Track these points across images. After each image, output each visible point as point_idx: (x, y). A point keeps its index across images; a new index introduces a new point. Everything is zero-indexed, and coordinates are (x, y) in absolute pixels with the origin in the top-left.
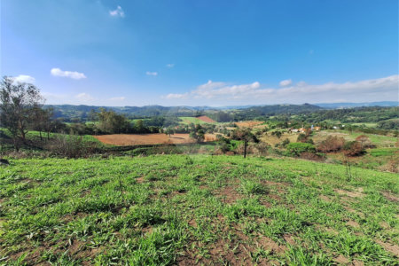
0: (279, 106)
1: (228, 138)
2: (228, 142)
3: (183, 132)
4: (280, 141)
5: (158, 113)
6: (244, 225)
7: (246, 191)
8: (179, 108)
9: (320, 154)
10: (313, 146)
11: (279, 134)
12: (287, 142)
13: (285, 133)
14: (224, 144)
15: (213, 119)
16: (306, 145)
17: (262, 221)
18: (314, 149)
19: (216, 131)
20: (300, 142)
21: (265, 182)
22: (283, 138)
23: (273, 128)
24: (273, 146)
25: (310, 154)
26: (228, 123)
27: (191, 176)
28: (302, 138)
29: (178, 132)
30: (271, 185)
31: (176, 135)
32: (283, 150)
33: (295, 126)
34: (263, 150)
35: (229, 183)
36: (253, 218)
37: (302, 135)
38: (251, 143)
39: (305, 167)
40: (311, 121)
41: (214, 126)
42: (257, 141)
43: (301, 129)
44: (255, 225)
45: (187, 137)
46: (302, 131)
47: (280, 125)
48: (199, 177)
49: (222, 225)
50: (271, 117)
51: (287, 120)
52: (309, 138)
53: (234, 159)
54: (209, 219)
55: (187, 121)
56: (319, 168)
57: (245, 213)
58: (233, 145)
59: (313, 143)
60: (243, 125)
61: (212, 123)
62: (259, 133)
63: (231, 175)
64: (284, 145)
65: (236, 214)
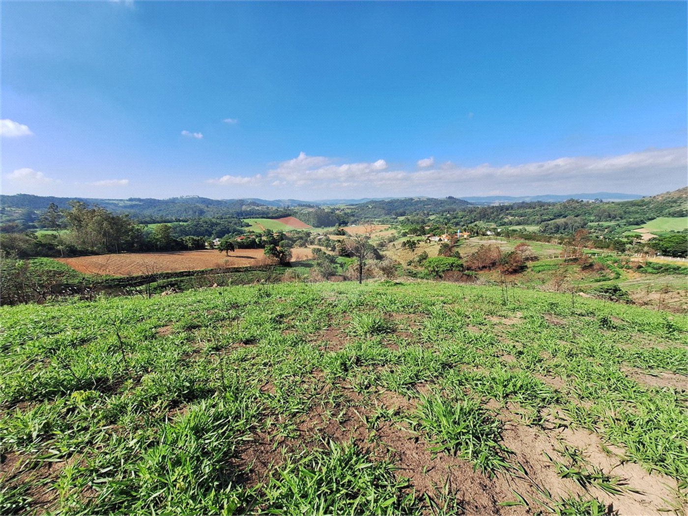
0: (412, 199)
1: (332, 253)
2: (332, 260)
3: (252, 245)
4: (414, 256)
5: (202, 212)
6: (356, 378)
7: (360, 332)
8: (242, 202)
9: (469, 272)
10: (460, 262)
11: (412, 245)
12: (424, 257)
13: (422, 243)
14: (327, 263)
15: (307, 221)
16: (451, 260)
17: (384, 371)
18: (462, 266)
19: (312, 243)
20: (442, 256)
21: (390, 316)
22: (419, 251)
23: (405, 235)
24: (404, 265)
25: (456, 274)
26: (331, 229)
27: (266, 315)
28: (446, 249)
29: (242, 246)
30: (400, 320)
31: (238, 252)
32: (419, 269)
33: (435, 231)
34: (389, 271)
35: (333, 322)
36: (371, 368)
37: (445, 246)
38: (370, 262)
39: (448, 292)
40: (457, 224)
41: (308, 234)
42: (380, 257)
43: (444, 236)
44: (373, 377)
45: (260, 255)
46: (445, 239)
47: (414, 231)
48: (281, 316)
49: (320, 385)
50: (401, 218)
51: (423, 222)
52: (456, 249)
53: (343, 286)
54: (298, 378)
55: (258, 227)
56: (467, 291)
57: (358, 362)
58: (342, 265)
59: (460, 258)
60: (356, 231)
61: (304, 228)
62: (382, 245)
63: (337, 309)
64: (420, 261)
65: (344, 364)
